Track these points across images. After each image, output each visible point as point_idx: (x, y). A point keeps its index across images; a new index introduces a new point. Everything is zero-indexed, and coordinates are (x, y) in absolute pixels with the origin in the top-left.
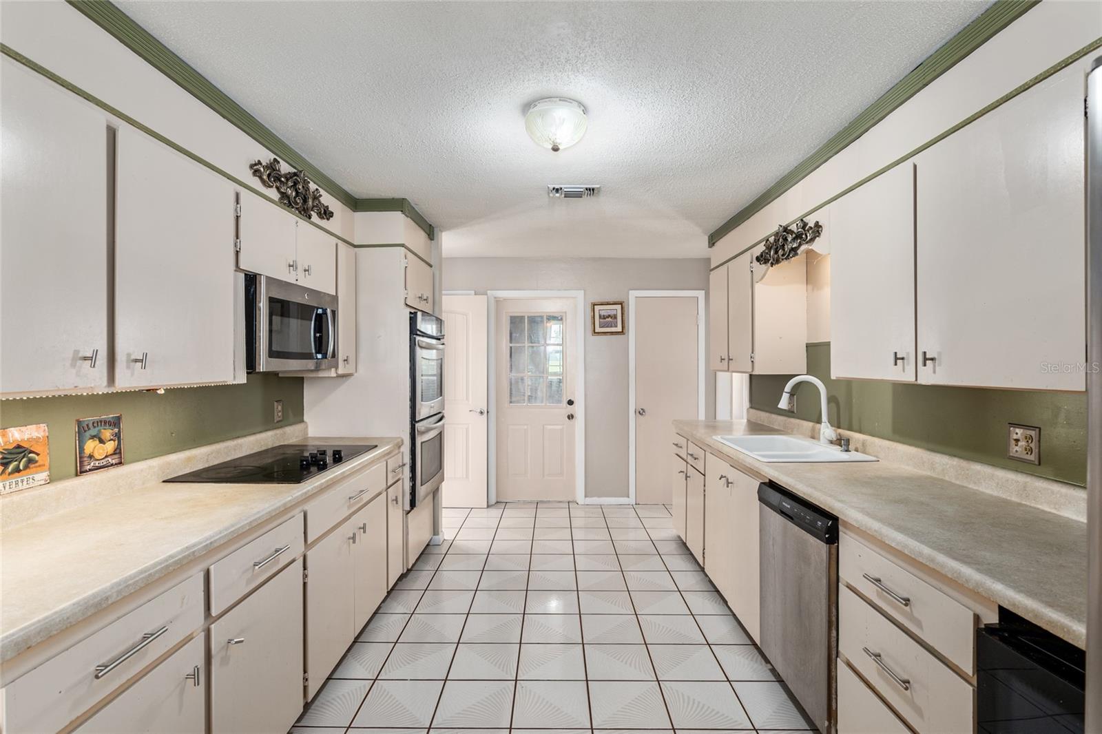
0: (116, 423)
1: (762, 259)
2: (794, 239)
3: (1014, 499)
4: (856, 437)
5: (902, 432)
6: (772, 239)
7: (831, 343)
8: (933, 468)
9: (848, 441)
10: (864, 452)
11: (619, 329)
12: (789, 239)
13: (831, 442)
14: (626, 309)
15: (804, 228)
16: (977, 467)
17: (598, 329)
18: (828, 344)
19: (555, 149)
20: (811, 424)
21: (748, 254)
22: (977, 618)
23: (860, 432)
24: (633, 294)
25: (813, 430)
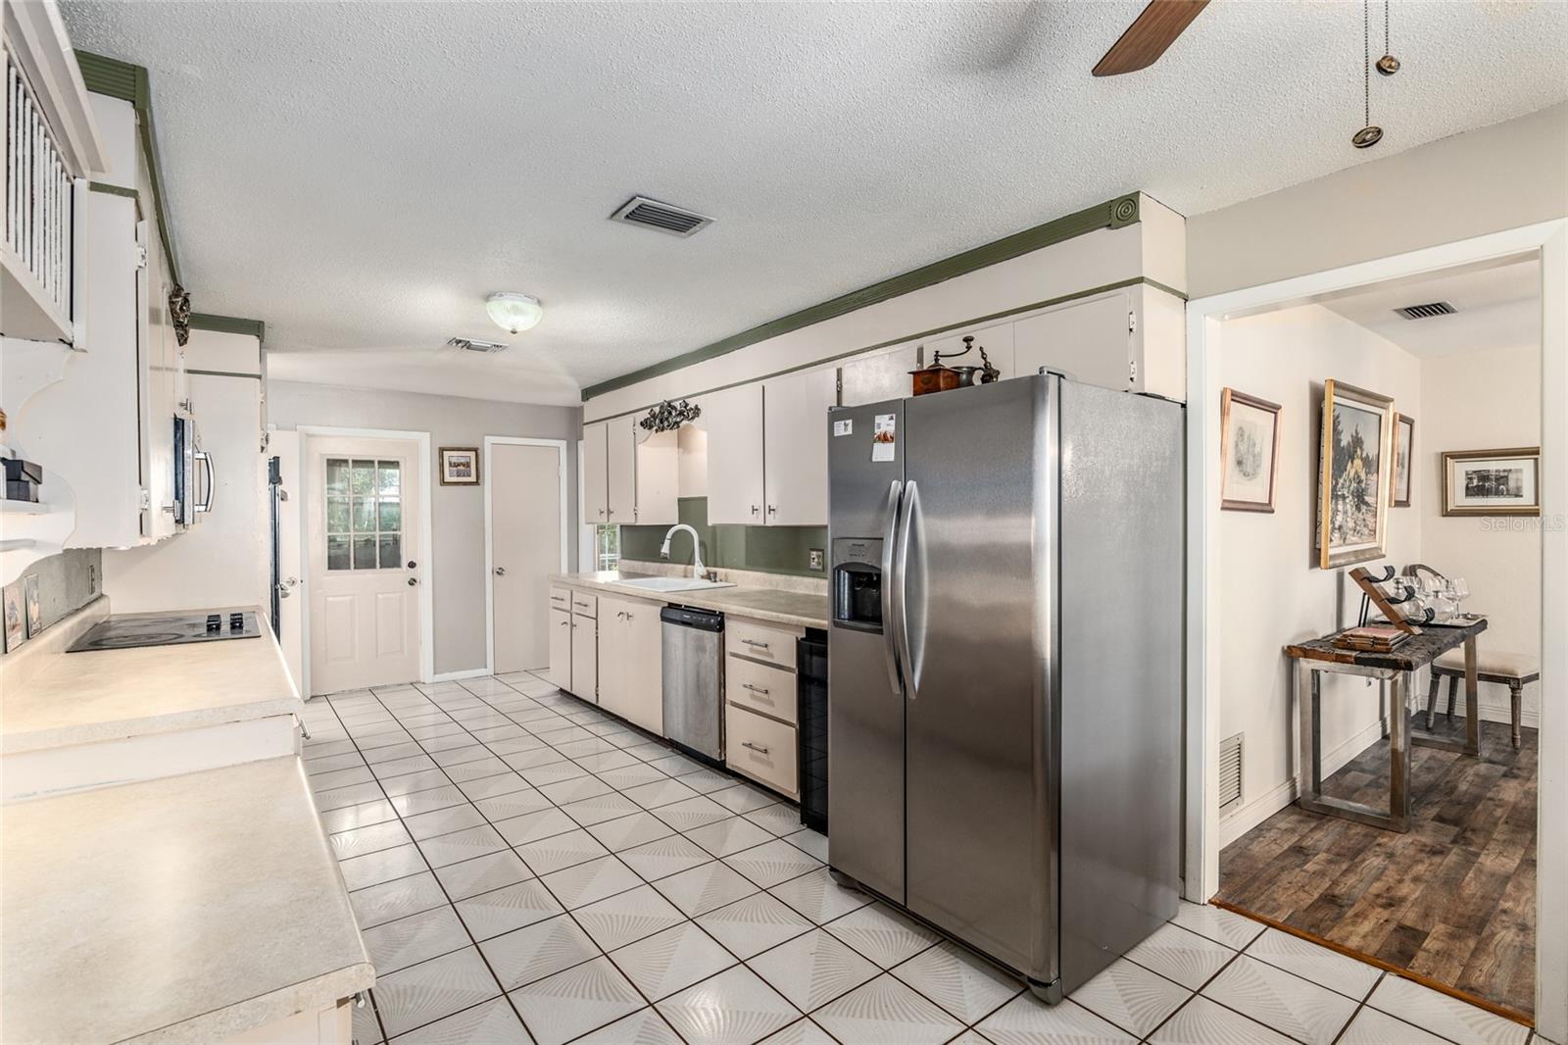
1: (646, 424)
2: (677, 415)
3: (813, 593)
4: (720, 571)
5: (751, 564)
6: (657, 410)
7: (709, 499)
8: (771, 584)
9: (715, 574)
10: (726, 581)
11: (473, 479)
12: (674, 414)
13: (702, 577)
14: (480, 457)
15: (685, 407)
16: (795, 578)
17: (448, 479)
18: (705, 499)
19: (514, 332)
20: (683, 566)
21: (630, 418)
22: (797, 638)
23: (723, 567)
24: (489, 440)
25: (686, 571)
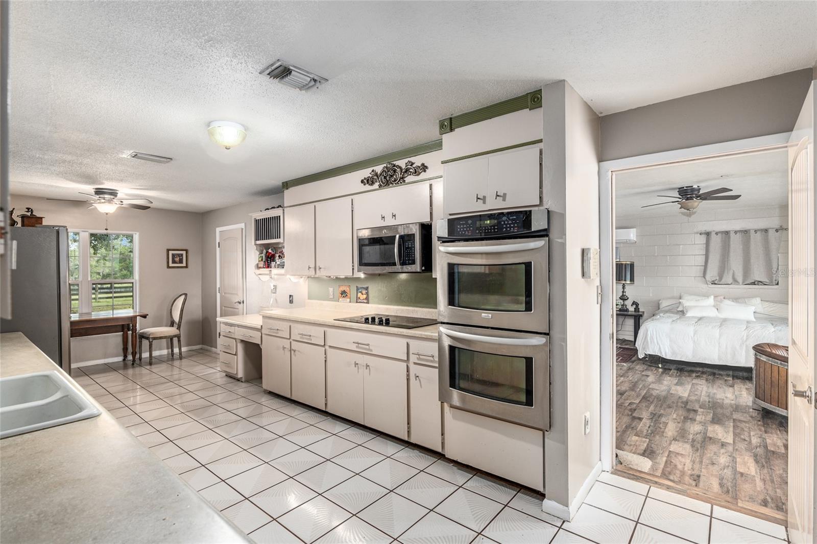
0: (367, 289)
